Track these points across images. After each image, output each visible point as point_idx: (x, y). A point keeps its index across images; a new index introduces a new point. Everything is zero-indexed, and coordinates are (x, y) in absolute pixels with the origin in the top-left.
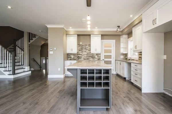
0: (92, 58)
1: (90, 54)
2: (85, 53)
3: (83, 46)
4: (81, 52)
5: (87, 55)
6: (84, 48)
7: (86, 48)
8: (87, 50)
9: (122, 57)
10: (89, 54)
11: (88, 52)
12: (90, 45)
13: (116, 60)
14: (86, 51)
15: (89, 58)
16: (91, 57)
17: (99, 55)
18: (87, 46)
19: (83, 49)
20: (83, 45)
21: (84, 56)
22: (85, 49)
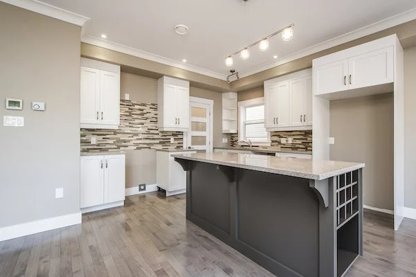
0: (160, 143)
1: (157, 132)
2: (141, 130)
3: (134, 105)
4: (128, 124)
5: (146, 136)
6: (139, 112)
7: (142, 114)
8: (147, 119)
9: (225, 140)
10: (151, 131)
11: (151, 125)
12: (155, 107)
13: (214, 148)
14: (143, 121)
15: (152, 144)
16: (158, 141)
17: (180, 137)
18: (147, 109)
19: (135, 116)
20: (135, 102)
21: (138, 139)
22: (140, 117)
